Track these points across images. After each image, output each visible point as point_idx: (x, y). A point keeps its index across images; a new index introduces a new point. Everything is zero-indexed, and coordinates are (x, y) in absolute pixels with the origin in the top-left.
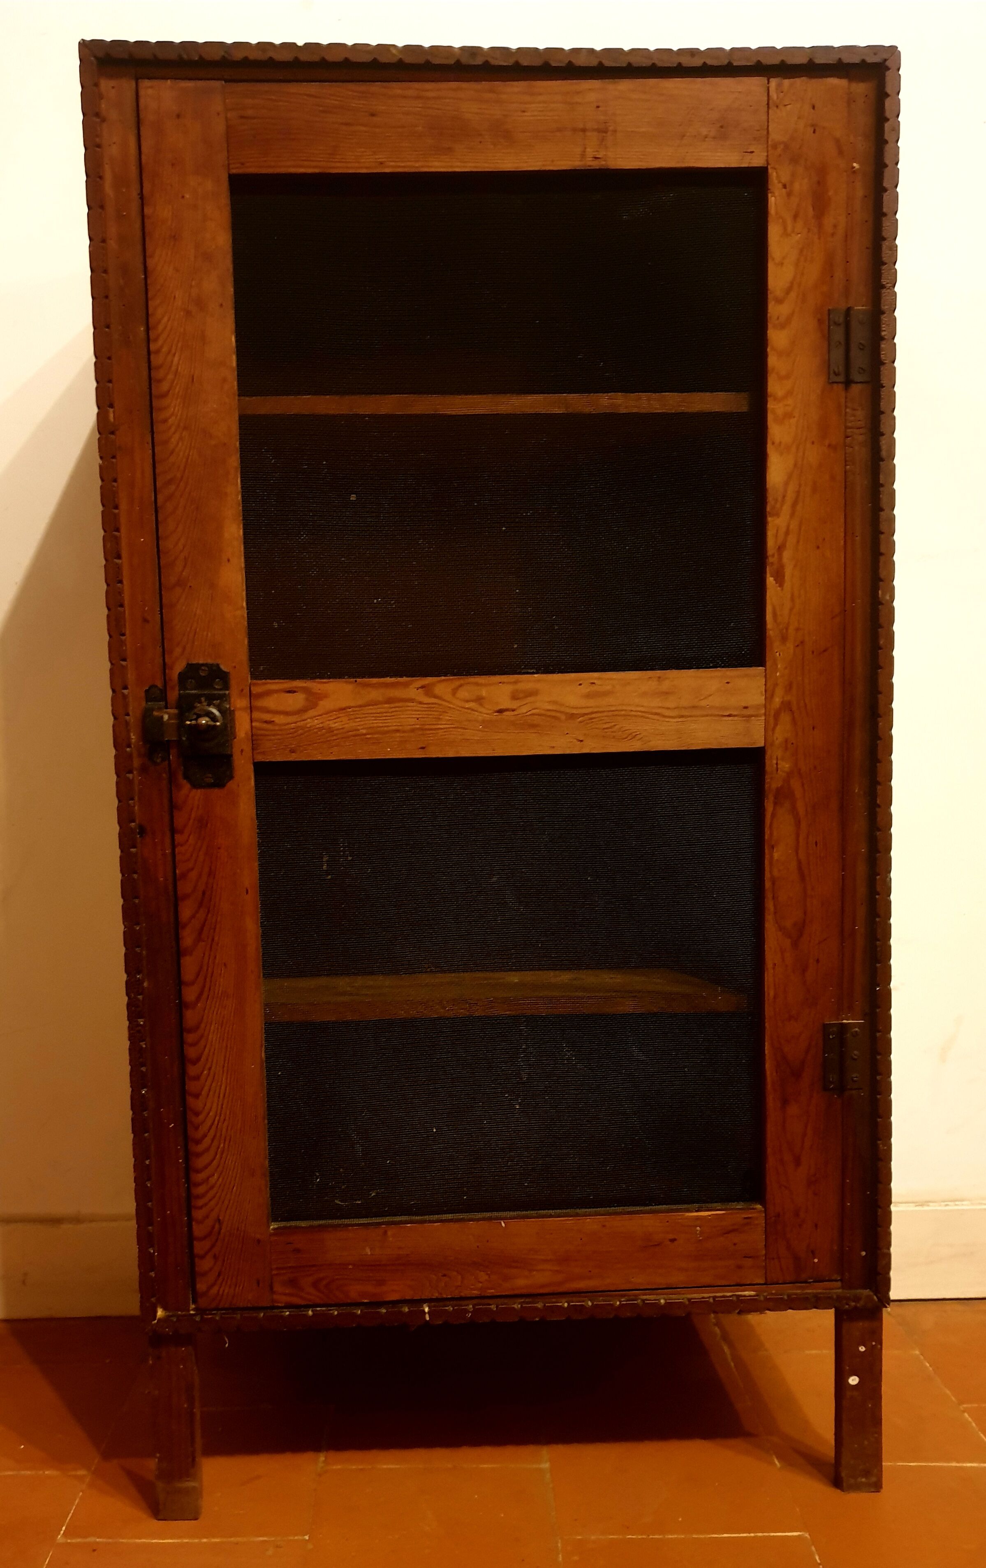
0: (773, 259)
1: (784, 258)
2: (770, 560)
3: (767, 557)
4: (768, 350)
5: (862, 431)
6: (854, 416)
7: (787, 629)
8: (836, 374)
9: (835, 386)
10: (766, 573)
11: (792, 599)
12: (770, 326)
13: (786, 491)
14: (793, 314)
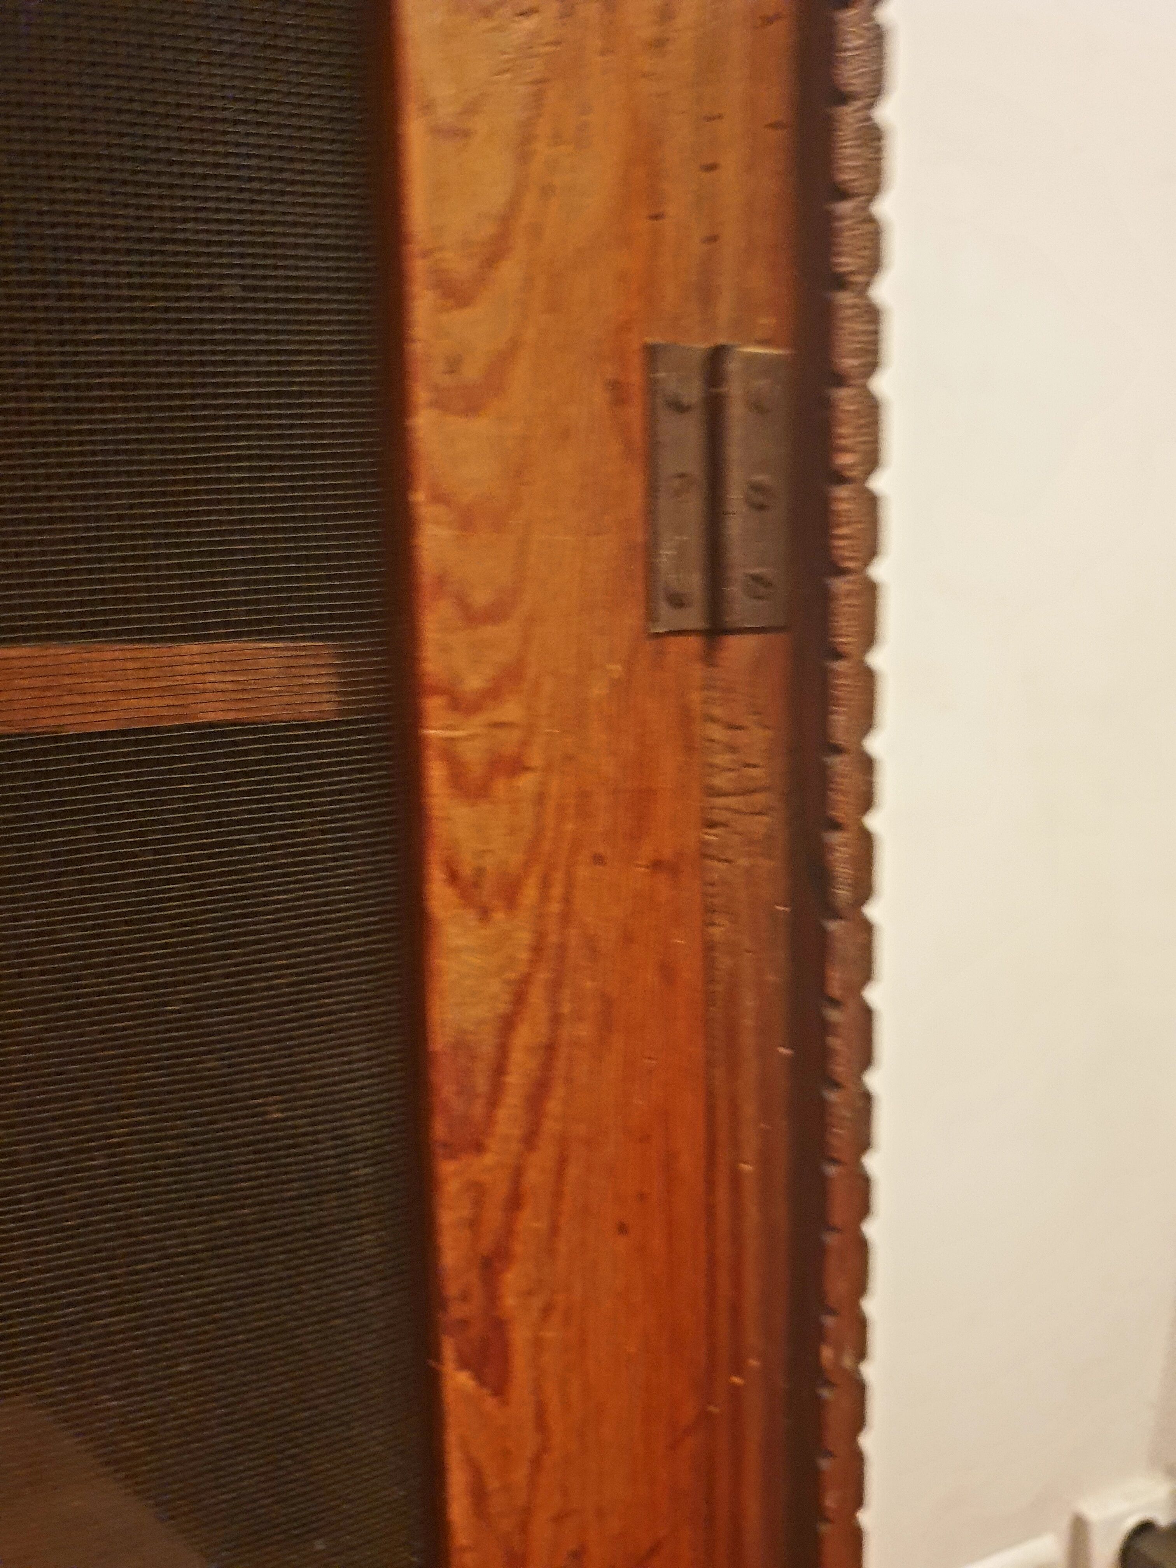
0: (428, 107)
1: (471, 109)
2: (457, 1311)
3: (443, 1304)
4: (419, 496)
5: (761, 799)
6: (732, 749)
7: (524, 1527)
8: (678, 601)
9: (675, 645)
10: (437, 1356)
11: (541, 1423)
12: (421, 394)
13: (503, 1050)
14: (514, 346)
